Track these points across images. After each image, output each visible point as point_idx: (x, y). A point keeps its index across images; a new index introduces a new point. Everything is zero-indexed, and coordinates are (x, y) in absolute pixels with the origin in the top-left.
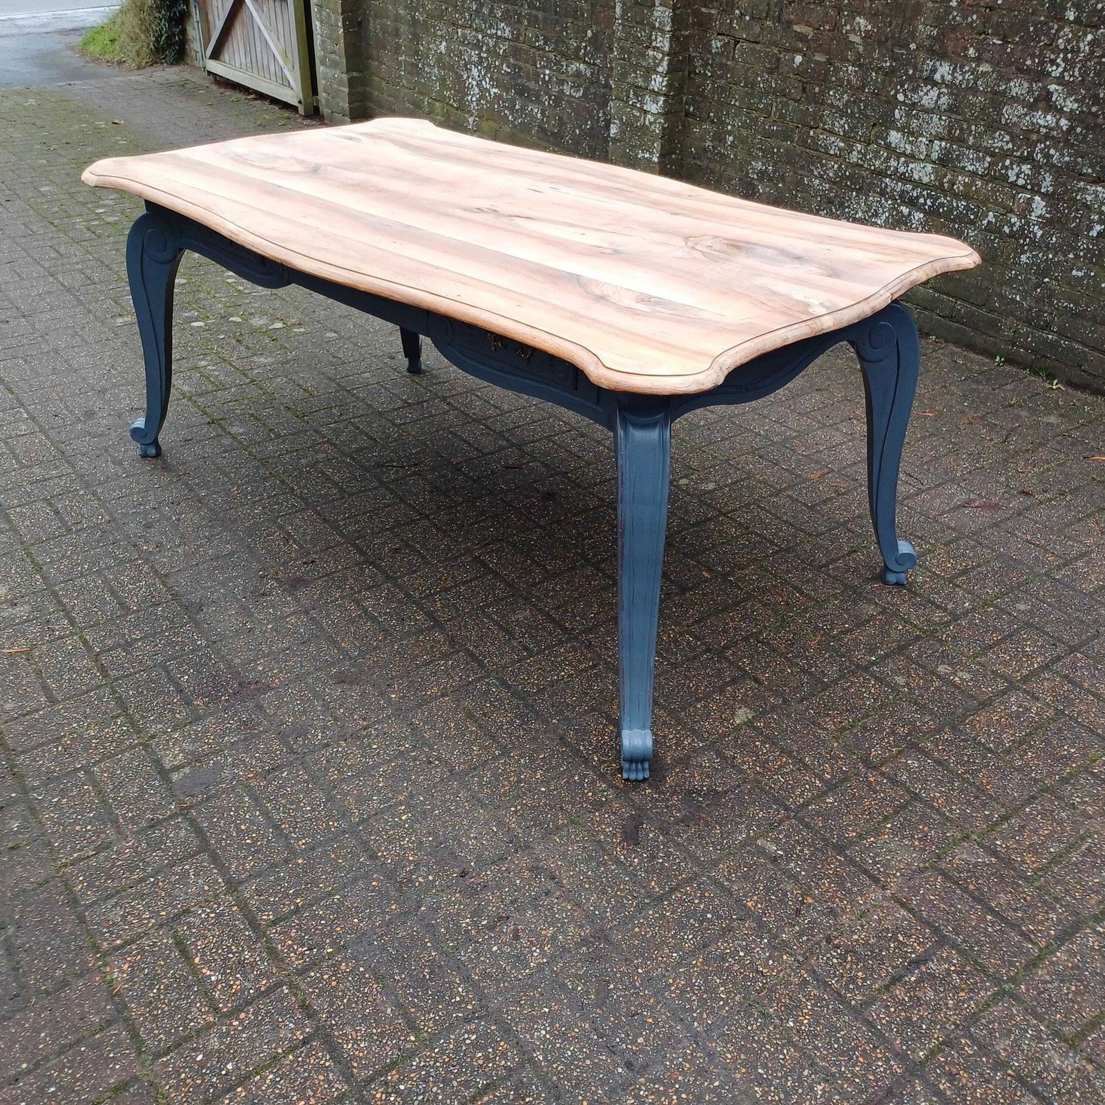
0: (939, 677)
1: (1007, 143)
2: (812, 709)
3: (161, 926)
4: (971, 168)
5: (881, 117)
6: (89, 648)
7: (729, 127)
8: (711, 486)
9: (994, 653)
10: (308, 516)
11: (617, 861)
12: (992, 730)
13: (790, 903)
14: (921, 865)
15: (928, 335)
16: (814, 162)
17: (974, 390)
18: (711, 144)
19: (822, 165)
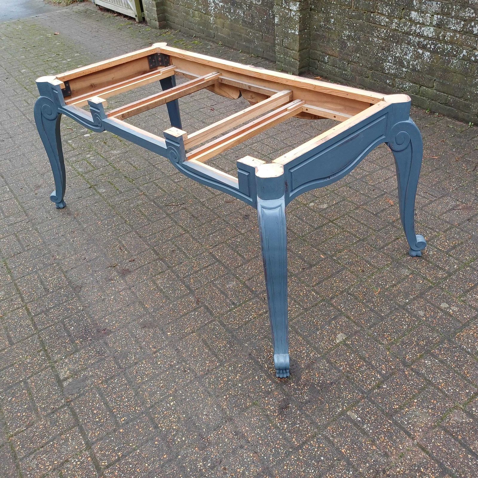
0: (442, 310)
1: (472, 13)
2: (376, 332)
3: (54, 469)
4: (453, 28)
5: (407, 5)
6: (29, 313)
7: (332, 15)
8: (325, 206)
9: (470, 294)
10: (133, 235)
11: (276, 427)
12: (470, 341)
13: (364, 450)
14: (433, 424)
15: (434, 112)
16: (374, 29)
17: (459, 142)
18: (323, 23)
19: (378, 31)
